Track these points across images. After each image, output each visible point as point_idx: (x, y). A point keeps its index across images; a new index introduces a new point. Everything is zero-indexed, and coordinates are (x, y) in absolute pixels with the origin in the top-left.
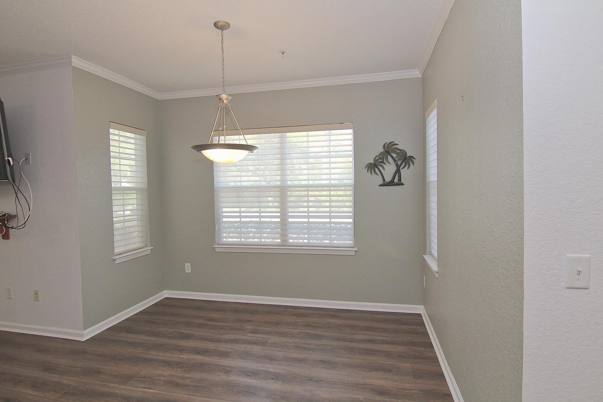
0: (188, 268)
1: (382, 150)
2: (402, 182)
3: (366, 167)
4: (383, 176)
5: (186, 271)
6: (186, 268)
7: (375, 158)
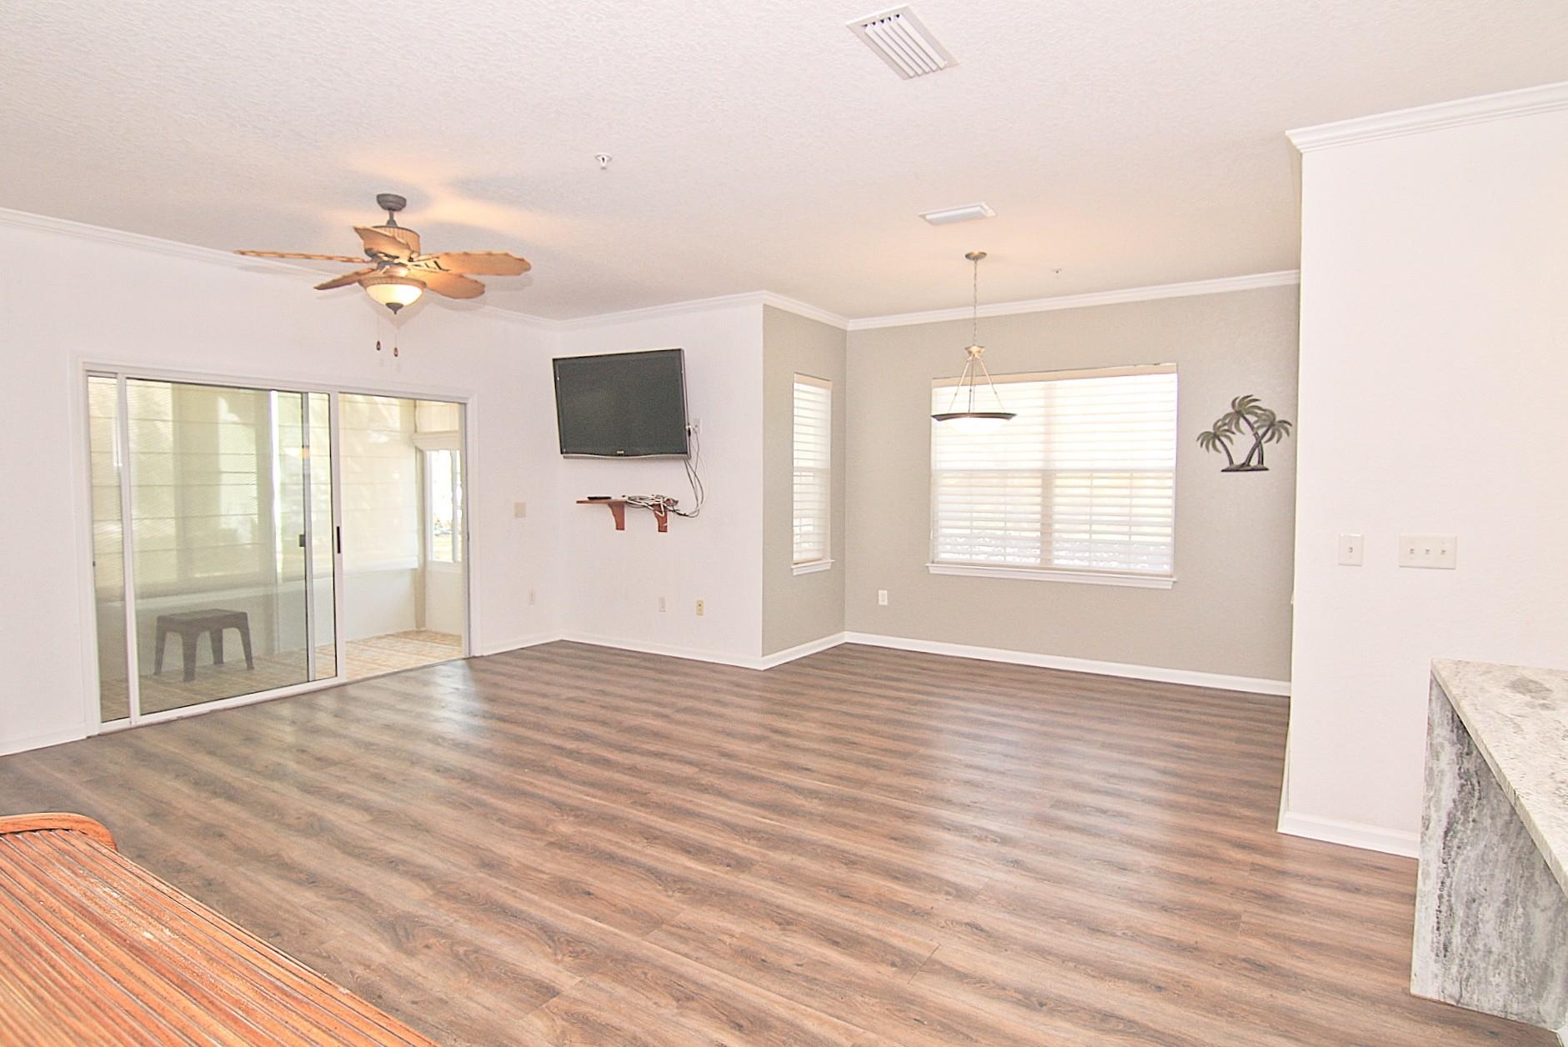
0: (883, 598)
1: (1230, 410)
2: (1265, 465)
3: (1198, 439)
4: (1229, 455)
5: (881, 603)
6: (880, 598)
7: (1216, 424)
